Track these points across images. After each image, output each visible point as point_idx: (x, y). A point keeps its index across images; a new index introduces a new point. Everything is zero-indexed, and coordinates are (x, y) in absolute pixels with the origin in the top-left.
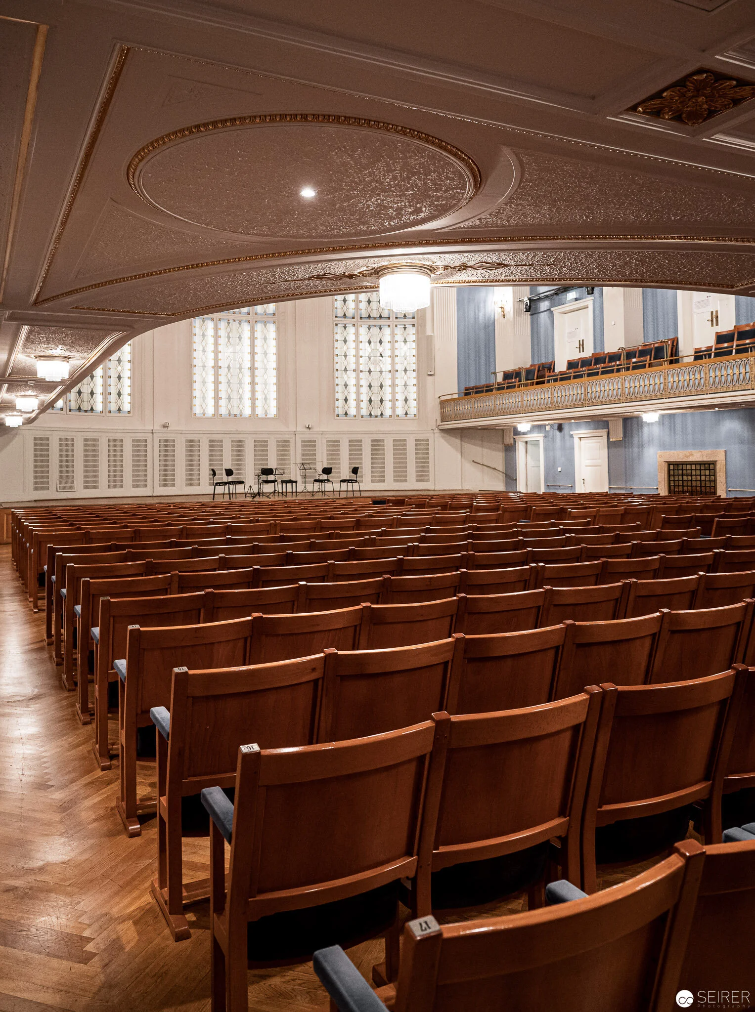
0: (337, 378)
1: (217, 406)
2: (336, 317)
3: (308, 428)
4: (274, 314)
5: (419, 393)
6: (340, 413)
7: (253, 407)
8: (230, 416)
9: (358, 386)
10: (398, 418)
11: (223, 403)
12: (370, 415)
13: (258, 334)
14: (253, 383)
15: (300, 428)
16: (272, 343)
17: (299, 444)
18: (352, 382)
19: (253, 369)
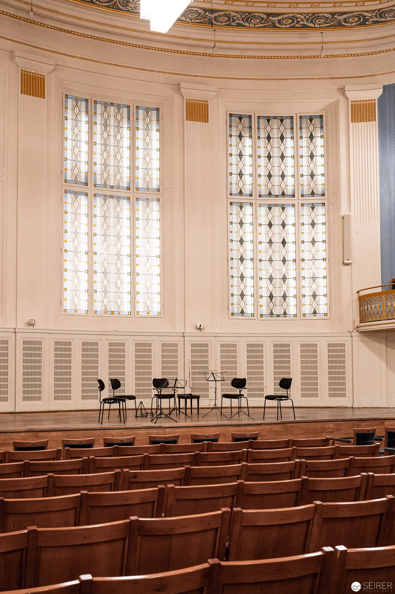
0: (232, 268)
1: (91, 300)
2: (231, 194)
3: (200, 329)
4: (158, 190)
5: (330, 286)
6: (235, 311)
7: (133, 302)
8: (106, 313)
9: (257, 278)
10: (304, 318)
11: (98, 296)
12: (271, 314)
13: (140, 214)
14: (133, 274)
15: (190, 329)
16: (156, 225)
17: (188, 349)
18: (249, 273)
19: (133, 256)
